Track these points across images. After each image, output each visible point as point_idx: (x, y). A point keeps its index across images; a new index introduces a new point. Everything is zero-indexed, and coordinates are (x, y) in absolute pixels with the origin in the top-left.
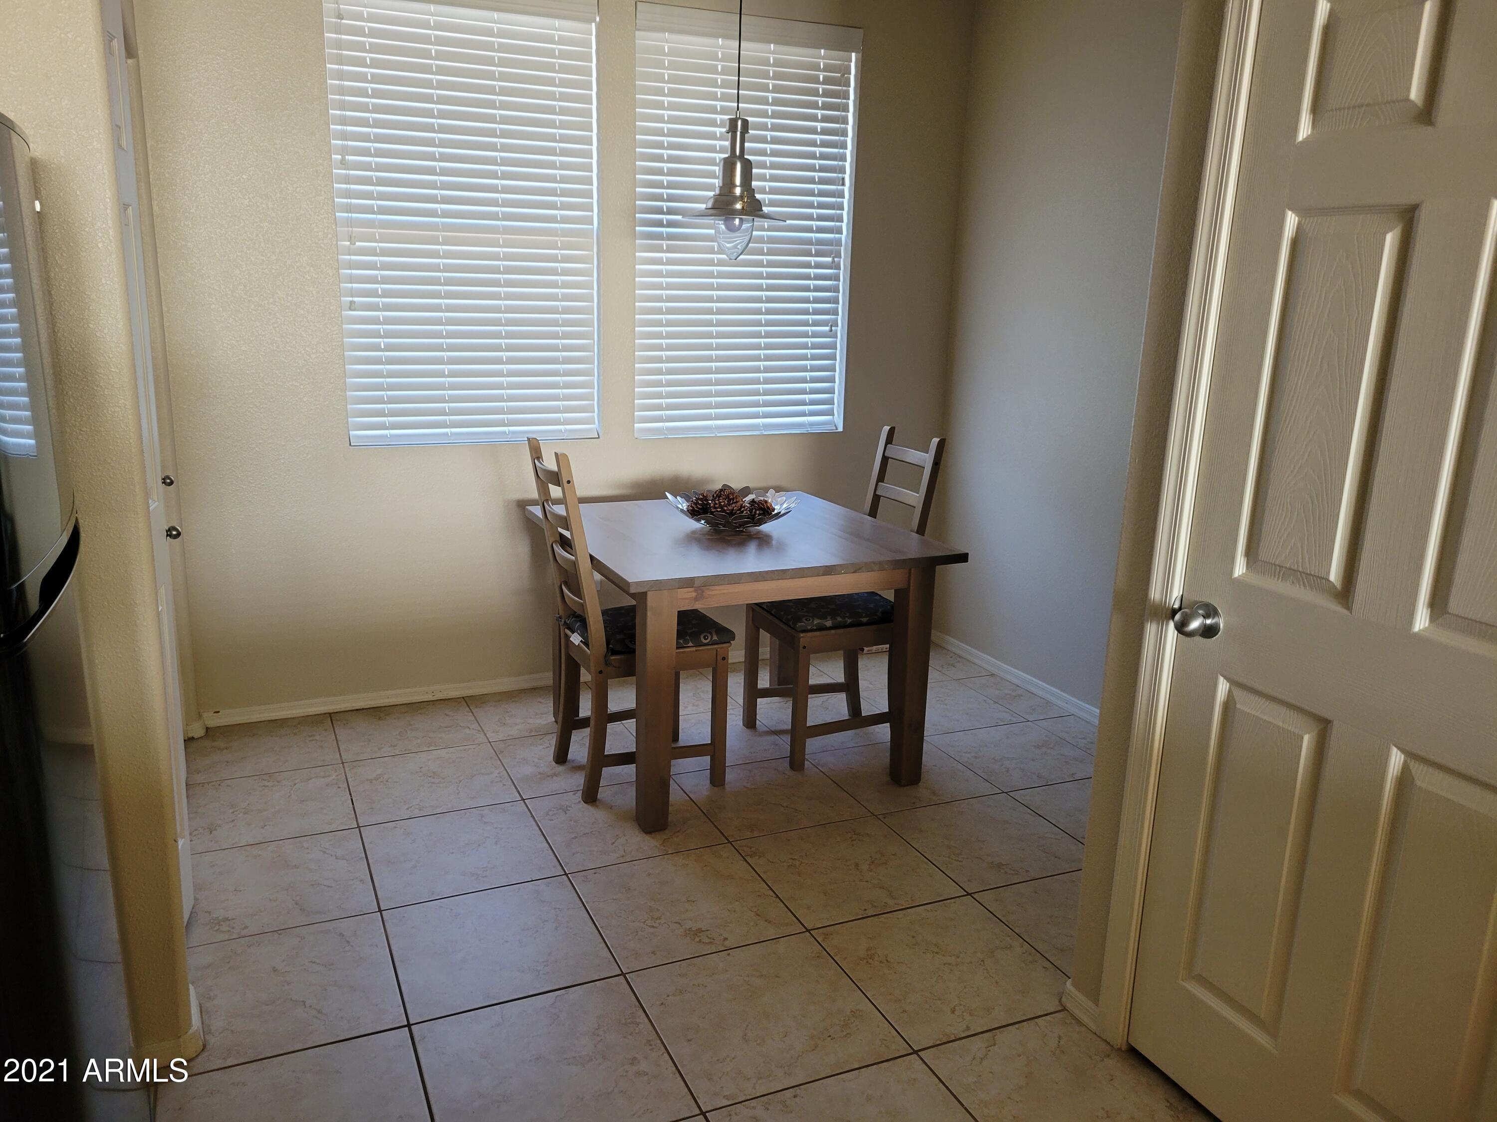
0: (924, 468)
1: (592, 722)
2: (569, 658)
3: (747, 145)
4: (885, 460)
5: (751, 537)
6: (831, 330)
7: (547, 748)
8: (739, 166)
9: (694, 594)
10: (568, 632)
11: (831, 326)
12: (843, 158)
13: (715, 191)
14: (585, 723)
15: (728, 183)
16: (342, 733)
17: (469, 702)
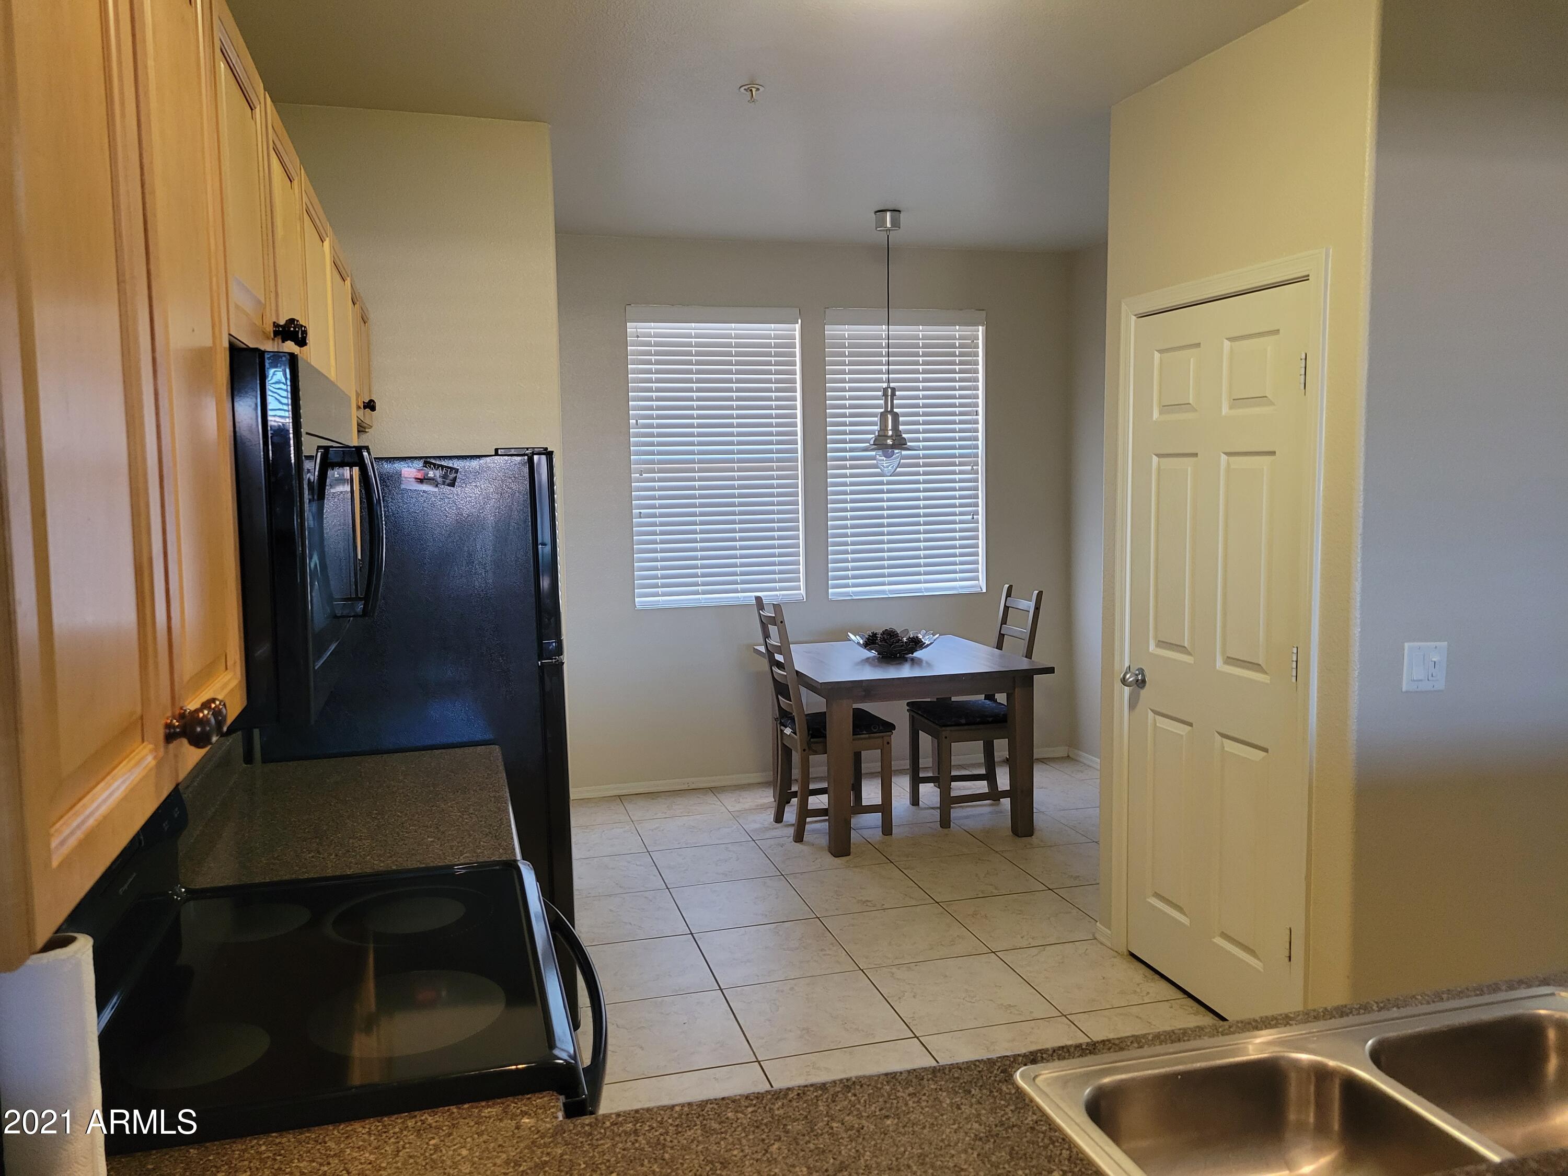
0: (1029, 612)
1: (799, 794)
2: (784, 747)
3: (895, 402)
4: (1006, 608)
5: (906, 660)
6: (973, 518)
7: (770, 816)
8: (890, 417)
9: (864, 693)
10: (782, 728)
11: (973, 515)
12: (977, 397)
13: (875, 434)
14: (795, 794)
15: (884, 428)
16: (629, 807)
17: (713, 790)
